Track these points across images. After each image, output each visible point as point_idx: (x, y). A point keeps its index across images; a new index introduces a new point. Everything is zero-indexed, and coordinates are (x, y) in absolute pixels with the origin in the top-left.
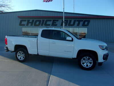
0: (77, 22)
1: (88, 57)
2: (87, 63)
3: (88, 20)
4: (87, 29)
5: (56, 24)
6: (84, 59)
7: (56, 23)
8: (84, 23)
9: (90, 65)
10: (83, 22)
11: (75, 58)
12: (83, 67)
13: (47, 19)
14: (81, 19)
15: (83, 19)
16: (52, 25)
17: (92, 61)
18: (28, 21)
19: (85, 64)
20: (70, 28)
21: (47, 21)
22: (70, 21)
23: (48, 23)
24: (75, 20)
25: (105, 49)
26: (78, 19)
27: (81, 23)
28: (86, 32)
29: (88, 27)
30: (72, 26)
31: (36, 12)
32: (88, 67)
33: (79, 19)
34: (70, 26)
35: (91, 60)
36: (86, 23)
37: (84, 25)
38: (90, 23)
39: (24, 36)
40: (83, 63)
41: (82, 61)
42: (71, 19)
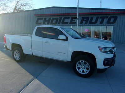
0: (101, 19)
1: (84, 61)
2: (83, 68)
3: (115, 16)
4: (114, 27)
5: (75, 22)
6: (80, 63)
7: (74, 20)
8: (110, 19)
9: (87, 72)
10: (107, 19)
11: (69, 61)
12: (79, 73)
13: (64, 17)
14: (105, 16)
15: (107, 16)
16: (70, 24)
17: (89, 67)
18: (45, 19)
19: (81, 70)
20: (92, 27)
21: (64, 19)
22: (92, 18)
23: (66, 21)
24: (98, 16)
25: (110, 51)
26: (101, 16)
27: (106, 20)
28: (112, 32)
29: (114, 24)
30: (94, 25)
31: (53, 9)
32: (85, 74)
33: (103, 16)
34: (92, 24)
35: (88, 65)
36: (112, 20)
37: (109, 23)
38: (117, 19)
39: (28, 35)
40: (79, 68)
41: (78, 66)
42: (92, 16)
